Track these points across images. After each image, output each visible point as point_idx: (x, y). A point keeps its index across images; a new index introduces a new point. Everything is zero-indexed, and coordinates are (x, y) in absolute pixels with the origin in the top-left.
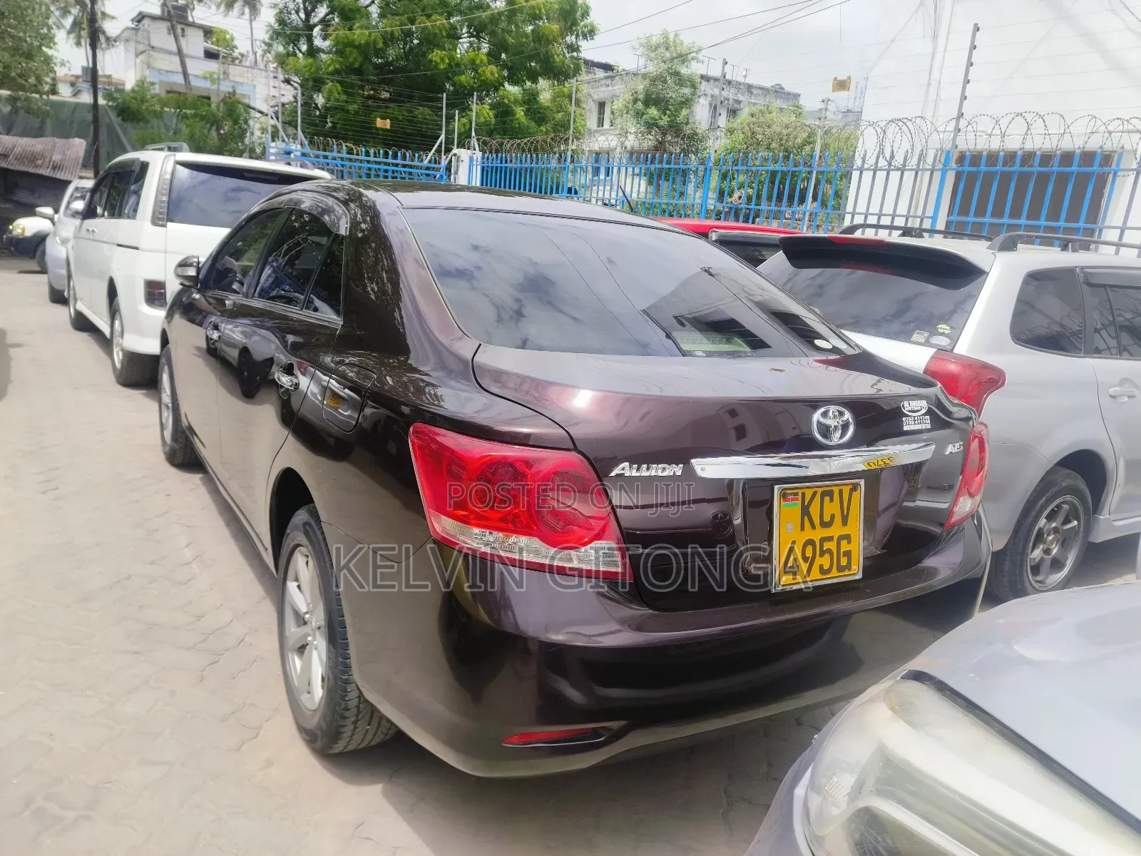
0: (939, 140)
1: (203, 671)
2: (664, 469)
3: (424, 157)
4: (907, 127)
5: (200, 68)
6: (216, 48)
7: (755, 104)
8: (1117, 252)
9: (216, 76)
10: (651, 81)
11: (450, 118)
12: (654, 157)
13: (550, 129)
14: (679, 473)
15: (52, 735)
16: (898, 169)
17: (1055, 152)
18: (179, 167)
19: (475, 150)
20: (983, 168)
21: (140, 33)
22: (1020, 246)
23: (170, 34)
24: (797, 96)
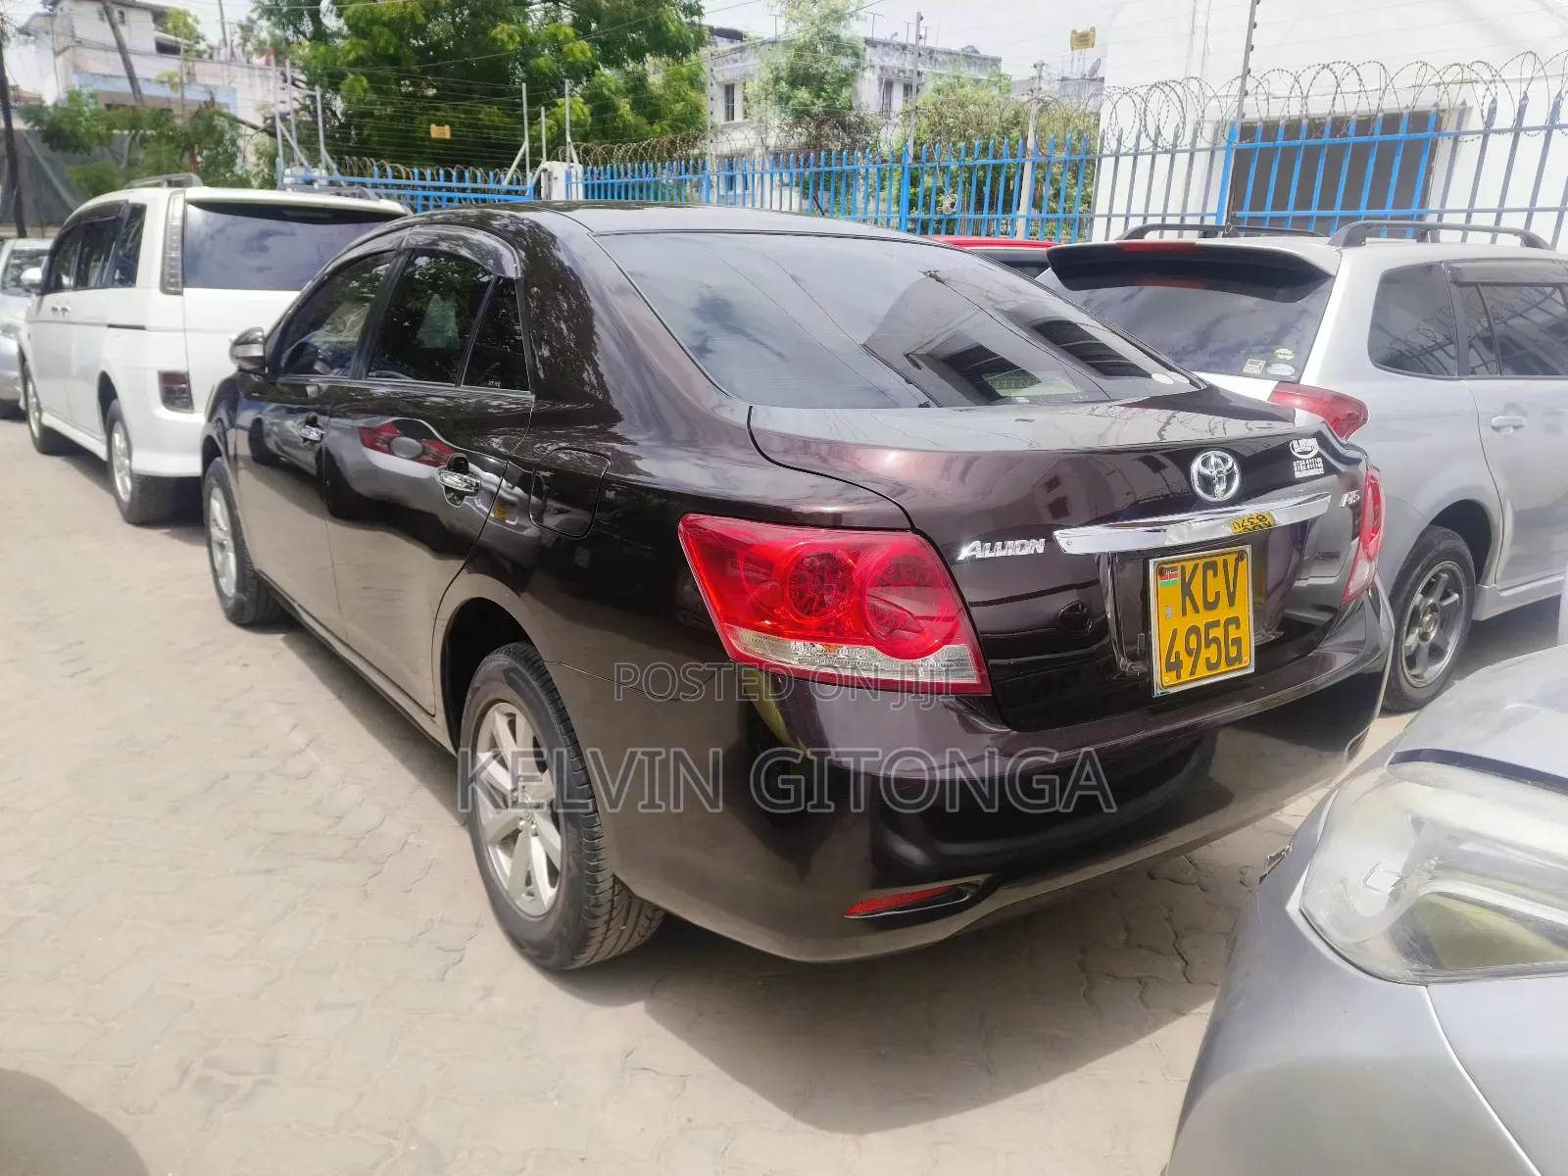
0: (1221, 109)
1: (365, 885)
2: (1023, 546)
3: (502, 176)
4: (1176, 93)
5: (152, 69)
6: (172, 38)
7: (940, 76)
8: (1494, 241)
9: (177, 80)
10: (796, 50)
11: (534, 118)
12: (806, 160)
13: (667, 128)
14: (1041, 550)
15: (187, 985)
16: (1166, 152)
17: (1376, 115)
18: (191, 209)
19: (572, 162)
20: (1280, 142)
21: (57, 21)
22: (1368, 239)
23: (104, 20)
24: (996, 61)
